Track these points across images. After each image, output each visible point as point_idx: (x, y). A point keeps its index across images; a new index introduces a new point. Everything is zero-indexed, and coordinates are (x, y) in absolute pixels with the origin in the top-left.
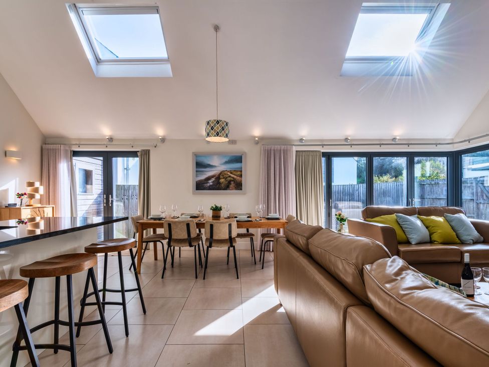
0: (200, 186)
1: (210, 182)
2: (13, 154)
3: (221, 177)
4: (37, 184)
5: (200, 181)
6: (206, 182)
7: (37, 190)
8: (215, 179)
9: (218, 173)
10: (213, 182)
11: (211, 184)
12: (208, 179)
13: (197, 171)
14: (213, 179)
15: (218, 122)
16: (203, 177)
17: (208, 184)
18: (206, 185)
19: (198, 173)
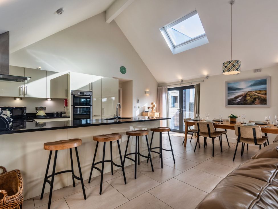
0: (230, 102)
1: (239, 100)
2: (148, 92)
3: (247, 95)
4: (154, 104)
5: (230, 99)
6: (235, 99)
7: (154, 106)
8: (243, 97)
9: (245, 93)
10: (241, 99)
11: (239, 101)
12: (237, 97)
13: (228, 93)
14: (241, 98)
15: (230, 62)
16: (233, 97)
17: (237, 101)
18: (235, 101)
19: (229, 94)
